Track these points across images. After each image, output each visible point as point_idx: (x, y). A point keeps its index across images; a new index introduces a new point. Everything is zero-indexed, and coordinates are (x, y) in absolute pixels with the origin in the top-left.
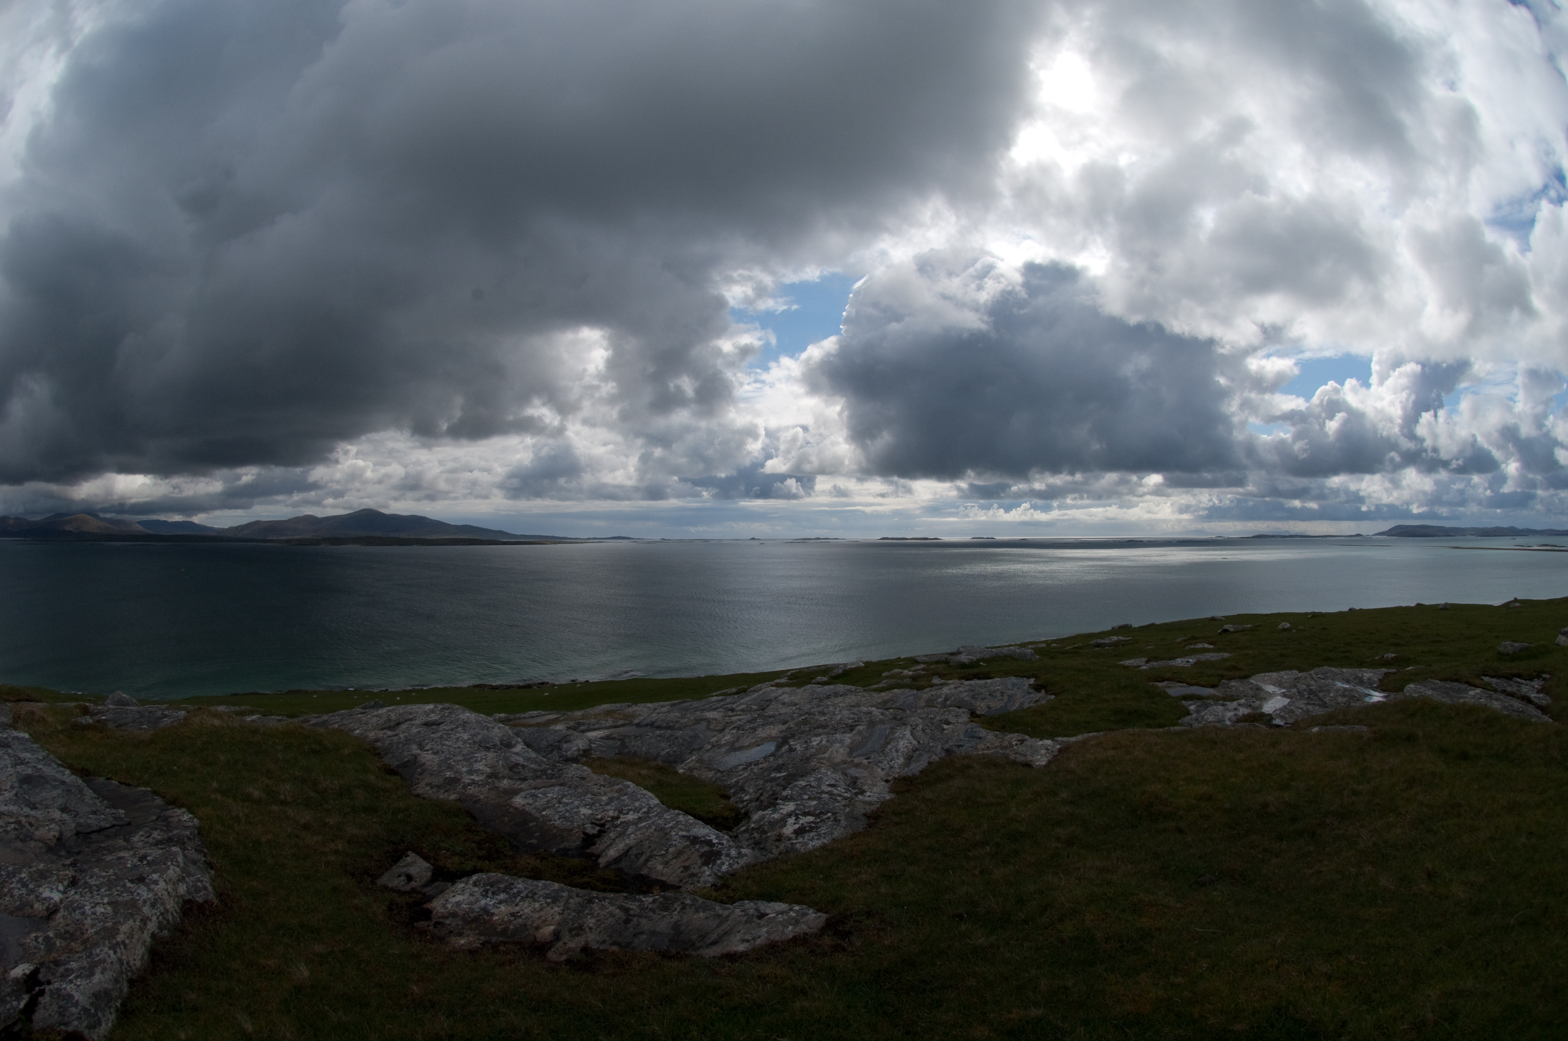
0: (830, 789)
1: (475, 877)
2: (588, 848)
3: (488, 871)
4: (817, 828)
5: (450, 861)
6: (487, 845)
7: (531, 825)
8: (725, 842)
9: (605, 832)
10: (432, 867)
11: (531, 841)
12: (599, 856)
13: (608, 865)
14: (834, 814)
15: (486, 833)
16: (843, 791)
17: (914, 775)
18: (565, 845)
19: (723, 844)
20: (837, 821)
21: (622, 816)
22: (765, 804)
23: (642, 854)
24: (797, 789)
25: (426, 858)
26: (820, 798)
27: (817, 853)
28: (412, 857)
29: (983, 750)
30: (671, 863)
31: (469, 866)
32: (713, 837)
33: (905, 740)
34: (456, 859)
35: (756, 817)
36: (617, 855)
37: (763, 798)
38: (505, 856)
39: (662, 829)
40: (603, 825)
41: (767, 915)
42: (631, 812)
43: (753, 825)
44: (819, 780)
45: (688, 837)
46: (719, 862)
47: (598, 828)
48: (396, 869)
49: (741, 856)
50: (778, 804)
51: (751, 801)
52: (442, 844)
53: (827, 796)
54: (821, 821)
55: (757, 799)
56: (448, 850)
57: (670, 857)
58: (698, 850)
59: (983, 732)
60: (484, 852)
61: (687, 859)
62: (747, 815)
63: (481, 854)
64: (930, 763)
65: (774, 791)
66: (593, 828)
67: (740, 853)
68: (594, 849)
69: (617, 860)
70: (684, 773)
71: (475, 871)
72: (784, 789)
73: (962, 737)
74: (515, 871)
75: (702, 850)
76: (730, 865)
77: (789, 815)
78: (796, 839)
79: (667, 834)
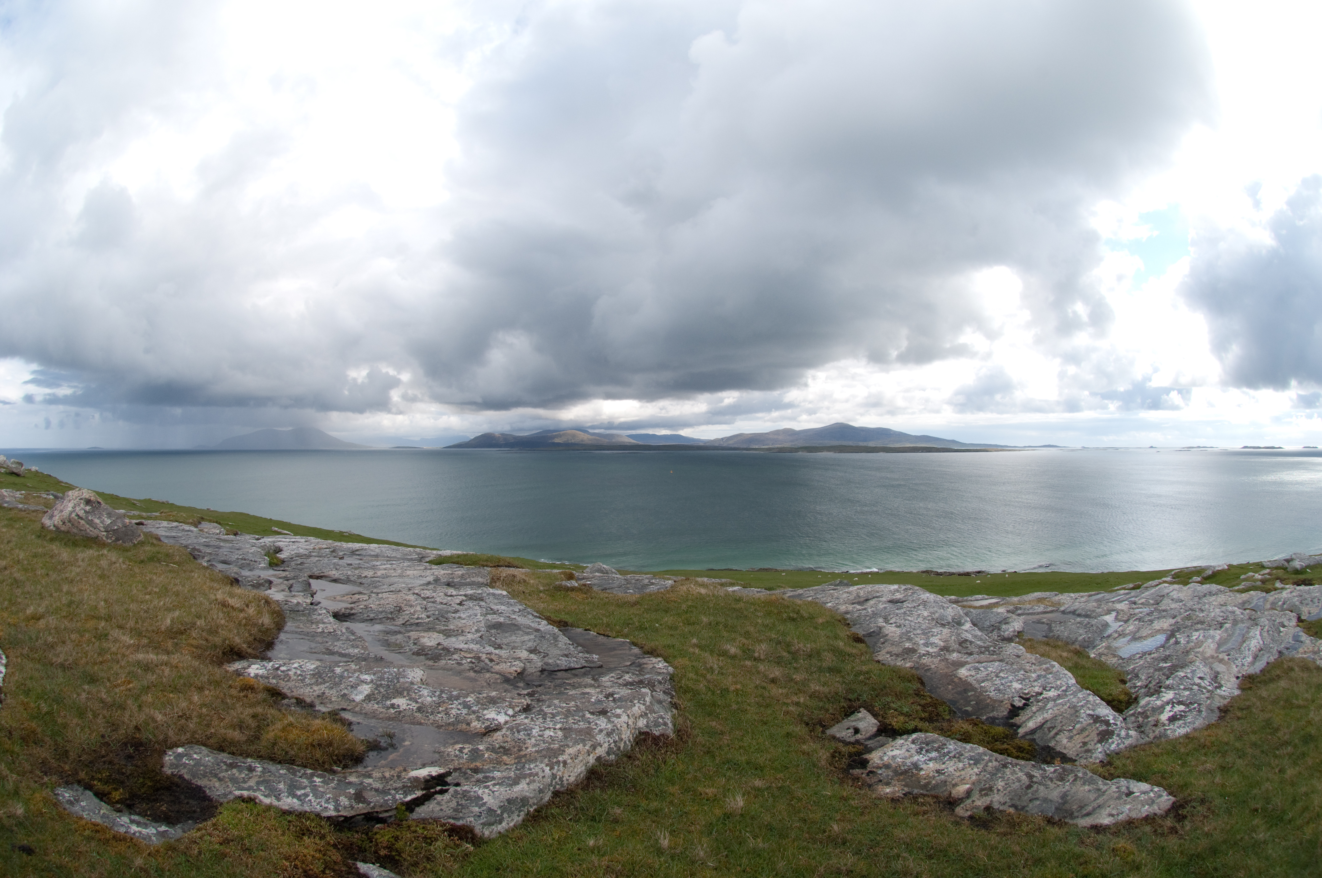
0: (1199, 681)
1: (914, 736)
2: (1012, 719)
3: (926, 731)
4: (1185, 716)
5: (895, 720)
6: (930, 708)
7: (970, 694)
8: (1118, 723)
9: (1028, 705)
10: (879, 724)
11: (967, 708)
12: (1019, 727)
13: (1027, 734)
14: (1199, 704)
15: (931, 698)
16: (1208, 684)
17: (1256, 673)
18: (995, 714)
19: (1116, 725)
20: (1200, 711)
21: (1044, 692)
22: (1152, 691)
23: (1053, 728)
24: (1177, 679)
25: (875, 715)
26: (1192, 689)
27: (1181, 740)
28: (863, 713)
29: (1302, 653)
30: (1075, 738)
31: (911, 725)
32: (1111, 718)
33: (1254, 643)
34: (902, 718)
35: (1143, 702)
36: (1035, 727)
37: (1150, 685)
38: (943, 719)
39: (1075, 707)
40: (1027, 699)
41: (1133, 793)
42: (1053, 690)
43: (1139, 710)
44: (1193, 672)
45: (1092, 716)
46: (1110, 741)
47: (1024, 701)
48: (847, 723)
49: (1128, 736)
50: (1162, 692)
51: (1141, 687)
52: (892, 705)
53: (1195, 687)
54: (1190, 710)
55: (1146, 686)
56: (896, 710)
57: (1075, 732)
58: (1097, 728)
59: (1304, 637)
60: (927, 714)
61: (1088, 736)
62: (1136, 700)
63: (923, 716)
64: (1268, 663)
65: (1160, 680)
66: (1020, 701)
67: (1127, 735)
68: (1016, 720)
69: (1033, 732)
70: (1094, 658)
71: (915, 730)
72: (1167, 679)
73: (1290, 640)
74: (949, 733)
75: (1100, 729)
76: (1118, 744)
77: (1168, 703)
78: (1169, 725)
79: (1077, 711)
